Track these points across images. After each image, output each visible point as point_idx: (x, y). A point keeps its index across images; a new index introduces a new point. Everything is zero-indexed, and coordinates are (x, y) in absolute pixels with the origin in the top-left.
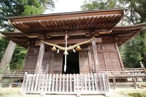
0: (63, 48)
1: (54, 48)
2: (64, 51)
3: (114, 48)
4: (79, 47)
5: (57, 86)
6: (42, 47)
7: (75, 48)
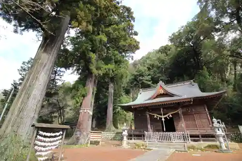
0: (160, 116)
1: (155, 117)
2: (161, 118)
3: (204, 110)
4: (171, 116)
5: (162, 138)
6: (148, 116)
7: (169, 116)
